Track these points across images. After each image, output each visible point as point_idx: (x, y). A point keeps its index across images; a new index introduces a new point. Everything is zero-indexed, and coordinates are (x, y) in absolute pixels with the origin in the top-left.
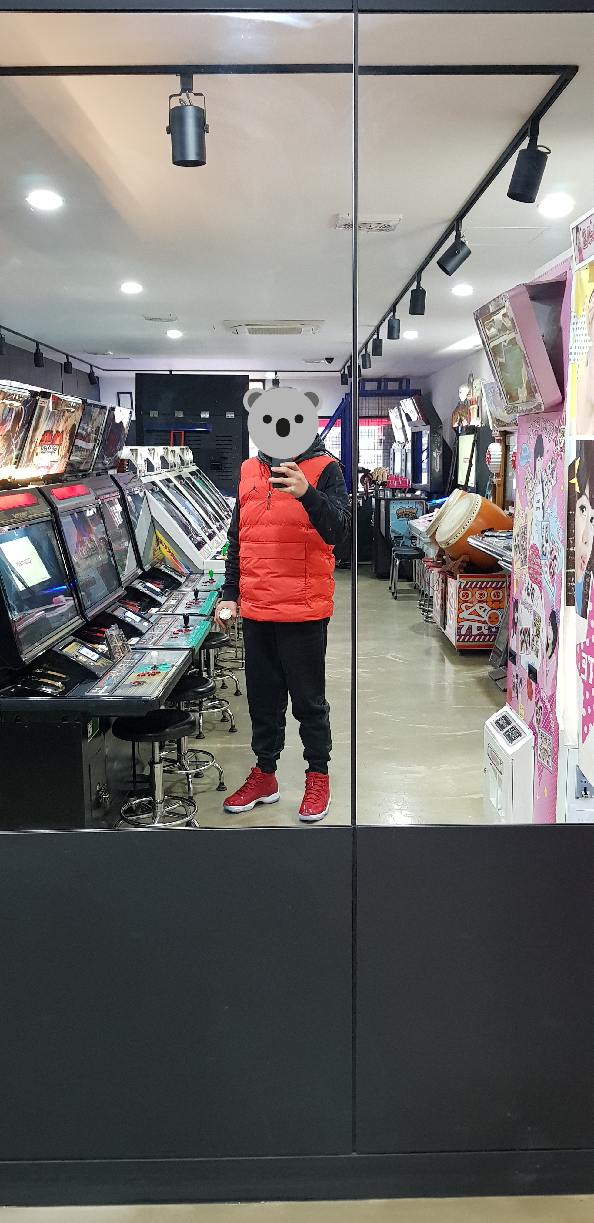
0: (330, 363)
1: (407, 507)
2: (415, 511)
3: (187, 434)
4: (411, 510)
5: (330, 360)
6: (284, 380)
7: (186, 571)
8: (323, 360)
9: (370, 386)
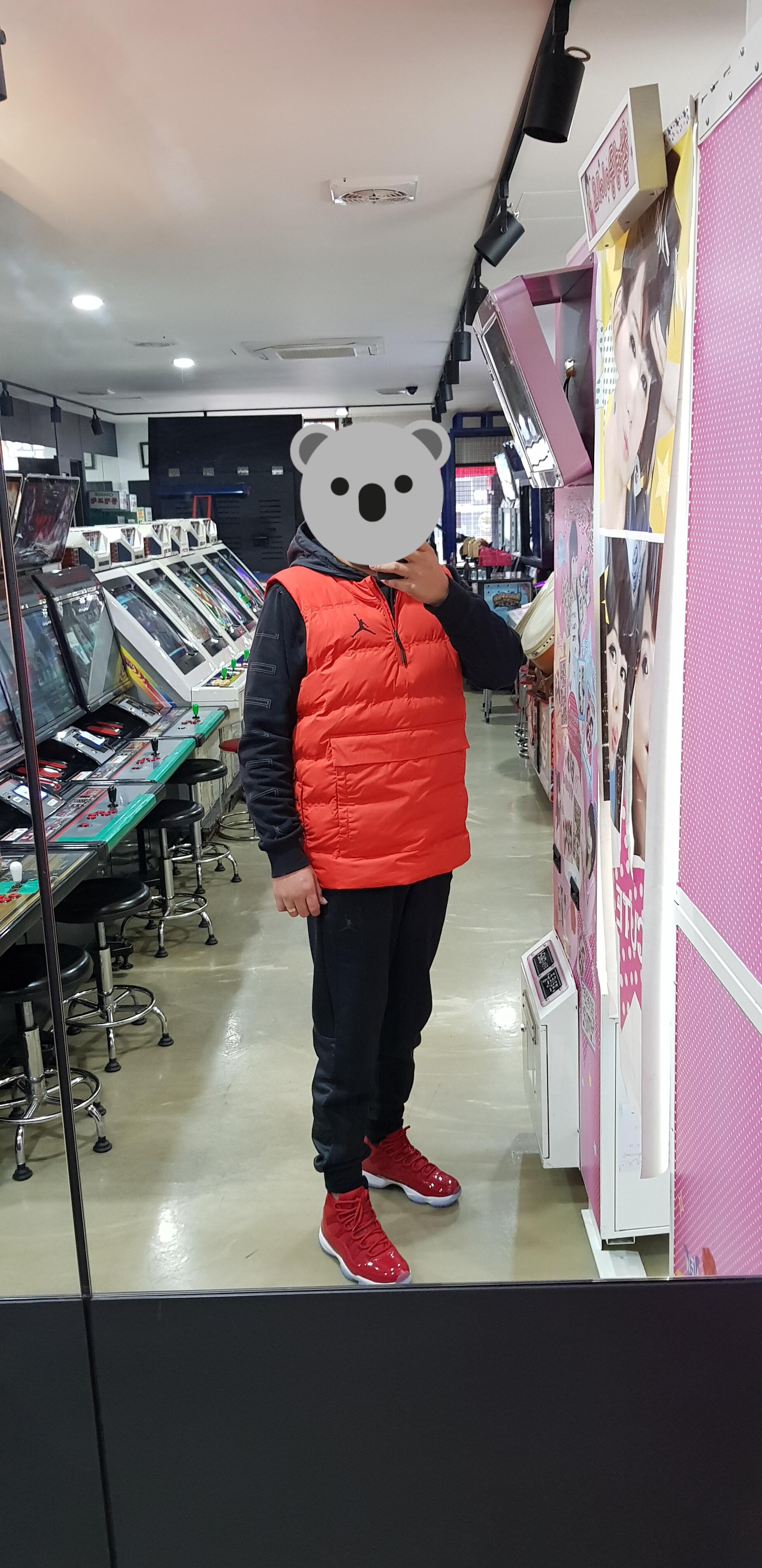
0: (412, 393)
1: (506, 592)
2: (518, 597)
3: (217, 500)
4: (512, 596)
5: (412, 390)
6: (357, 418)
7: (167, 704)
8: (403, 389)
9: (469, 423)
